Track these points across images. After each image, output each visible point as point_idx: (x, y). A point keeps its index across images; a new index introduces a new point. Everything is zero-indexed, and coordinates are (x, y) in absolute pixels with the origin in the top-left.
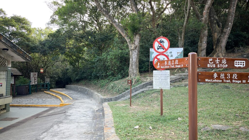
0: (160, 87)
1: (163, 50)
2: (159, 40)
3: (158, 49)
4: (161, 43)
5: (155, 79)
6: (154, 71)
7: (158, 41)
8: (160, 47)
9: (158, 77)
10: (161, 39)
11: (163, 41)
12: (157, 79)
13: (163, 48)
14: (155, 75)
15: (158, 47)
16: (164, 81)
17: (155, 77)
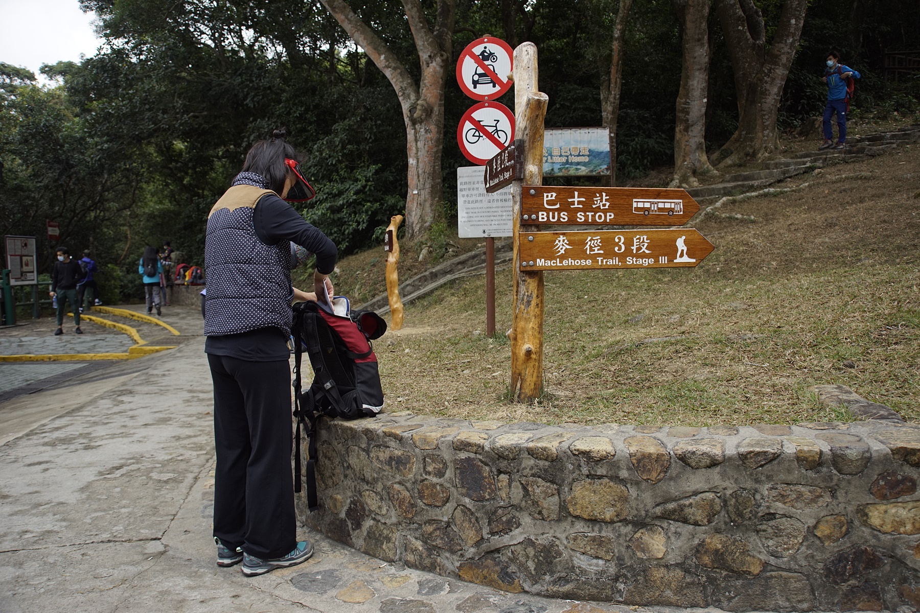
0: (486, 228)
1: (494, 86)
2: (478, 50)
3: (475, 83)
4: (486, 63)
5: (465, 198)
6: (461, 171)
7: (473, 56)
8: (480, 75)
9: (475, 192)
10: (485, 48)
11: (491, 54)
12: (474, 198)
13: (492, 82)
14: (466, 183)
15: (476, 77)
16: (500, 204)
17: (464, 193)
